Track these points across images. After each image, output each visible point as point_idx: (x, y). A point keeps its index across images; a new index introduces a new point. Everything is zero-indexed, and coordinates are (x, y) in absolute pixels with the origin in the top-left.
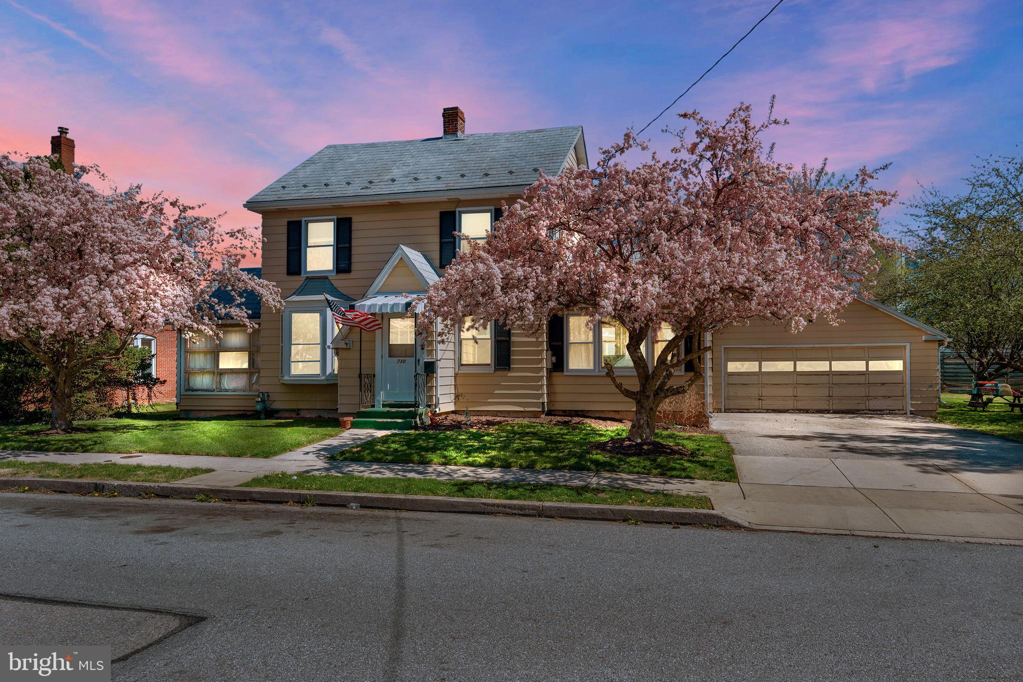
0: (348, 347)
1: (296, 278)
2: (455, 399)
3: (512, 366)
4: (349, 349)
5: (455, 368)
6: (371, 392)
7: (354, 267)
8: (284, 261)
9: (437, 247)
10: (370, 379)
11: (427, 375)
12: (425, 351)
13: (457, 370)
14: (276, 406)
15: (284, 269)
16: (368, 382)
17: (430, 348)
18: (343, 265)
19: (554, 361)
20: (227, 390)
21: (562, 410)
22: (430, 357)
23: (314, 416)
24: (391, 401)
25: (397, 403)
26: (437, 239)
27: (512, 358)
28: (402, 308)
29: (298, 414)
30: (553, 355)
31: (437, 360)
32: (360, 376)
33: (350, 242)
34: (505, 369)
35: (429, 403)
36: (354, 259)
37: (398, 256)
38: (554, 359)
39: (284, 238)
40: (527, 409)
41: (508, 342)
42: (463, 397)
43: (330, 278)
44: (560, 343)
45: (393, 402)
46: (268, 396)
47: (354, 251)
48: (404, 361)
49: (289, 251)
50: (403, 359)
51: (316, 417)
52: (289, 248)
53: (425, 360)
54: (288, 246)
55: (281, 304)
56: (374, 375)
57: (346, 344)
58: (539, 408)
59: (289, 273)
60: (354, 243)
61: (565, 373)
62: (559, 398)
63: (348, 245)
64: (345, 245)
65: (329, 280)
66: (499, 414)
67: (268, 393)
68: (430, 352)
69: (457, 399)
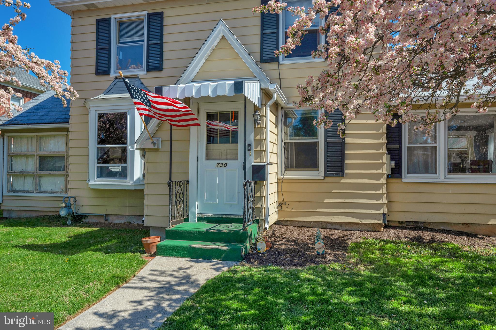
0: (156, 147)
1: (105, 78)
2: (278, 208)
3: (346, 171)
4: (158, 150)
5: (277, 173)
6: (183, 202)
7: (166, 64)
8: (93, 61)
9: (257, 40)
10: (182, 187)
11: (256, 183)
12: (252, 152)
13: (280, 176)
14: (84, 211)
15: (93, 69)
16: (180, 191)
17: (259, 149)
18: (154, 63)
19: (394, 166)
20: (45, 192)
21: (399, 222)
22: (258, 160)
23: (123, 222)
24: (210, 213)
25: (216, 216)
26: (257, 30)
27: (346, 161)
28: (230, 89)
29: (107, 220)
30: (392, 159)
31: (268, 164)
32: (170, 184)
33: (161, 38)
34: (337, 175)
35: (258, 218)
36: (166, 56)
37: (219, 31)
38: (393, 163)
39: (93, 37)
40: (364, 221)
41: (342, 144)
42: (287, 206)
43: (140, 77)
44: (398, 146)
45: (211, 215)
46: (75, 201)
47: (166, 47)
48: (225, 165)
49: (98, 50)
50: (224, 162)
51: (125, 224)
52: (99, 47)
53: (253, 164)
54: (97, 44)
55: (72, 93)
56: (188, 182)
57: (154, 143)
58: (380, 220)
59: (98, 73)
60: (166, 38)
61: (404, 180)
62: (396, 207)
63: (159, 42)
64: (155, 42)
65: (140, 79)
66: (330, 226)
67: (74, 198)
68: (259, 154)
69: (280, 207)
